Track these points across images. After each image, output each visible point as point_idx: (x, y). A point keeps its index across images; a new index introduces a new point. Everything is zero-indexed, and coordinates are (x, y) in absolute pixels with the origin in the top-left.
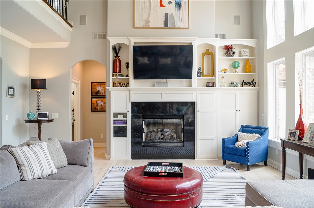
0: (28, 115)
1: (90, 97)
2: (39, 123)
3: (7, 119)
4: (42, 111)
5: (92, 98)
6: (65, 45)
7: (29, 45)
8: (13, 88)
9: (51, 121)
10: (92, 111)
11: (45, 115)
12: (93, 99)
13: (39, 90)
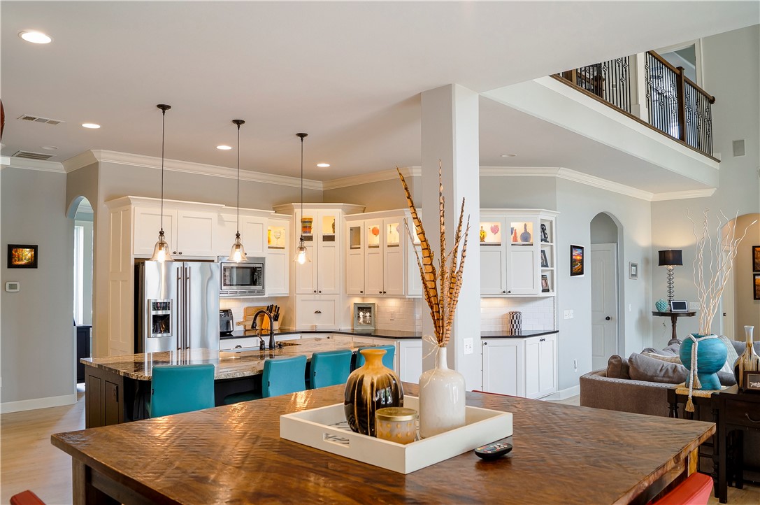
0: (657, 305)
1: (751, 273)
2: (674, 317)
3: (630, 310)
4: (676, 300)
5: (754, 275)
6: (709, 193)
7: (649, 196)
8: (635, 266)
9: (693, 314)
10: (755, 298)
11: (681, 305)
12: (756, 277)
13: (671, 267)
